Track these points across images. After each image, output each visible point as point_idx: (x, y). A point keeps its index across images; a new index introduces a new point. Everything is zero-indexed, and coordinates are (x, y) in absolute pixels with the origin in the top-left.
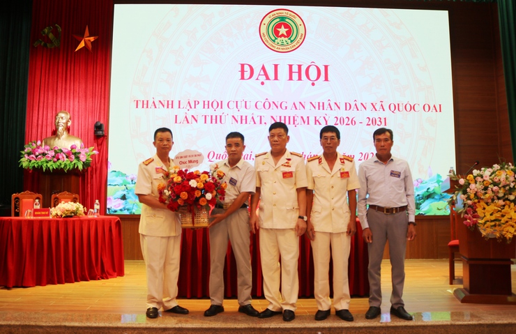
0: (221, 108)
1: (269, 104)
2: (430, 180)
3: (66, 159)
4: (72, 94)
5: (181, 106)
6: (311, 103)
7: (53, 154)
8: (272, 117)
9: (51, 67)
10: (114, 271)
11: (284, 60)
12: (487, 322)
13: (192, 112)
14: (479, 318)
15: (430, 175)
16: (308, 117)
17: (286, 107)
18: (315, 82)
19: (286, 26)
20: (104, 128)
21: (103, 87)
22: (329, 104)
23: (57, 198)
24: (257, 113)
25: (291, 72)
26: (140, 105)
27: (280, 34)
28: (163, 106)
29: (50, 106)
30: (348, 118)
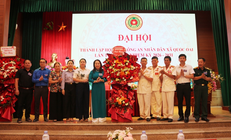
1: (129, 49)
4: (57, 47)
5: (97, 51)
6: (145, 49)
7: (51, 68)
9: (50, 37)
11: (135, 33)
13: (101, 53)
16: (144, 54)
17: (136, 51)
18: (146, 41)
19: (135, 21)
21: (69, 44)
22: (151, 49)
25: (137, 38)
26: (82, 50)
27: (133, 24)
28: (91, 51)
29: (50, 51)
30: (158, 54)
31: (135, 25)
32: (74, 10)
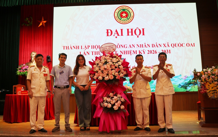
0: (99, 48)
1: (119, 46)
4: (37, 45)
5: (82, 48)
6: (137, 45)
8: (121, 51)
9: (29, 34)
11: (125, 27)
13: (87, 50)
15: (191, 74)
16: (136, 51)
17: (127, 47)
18: (139, 36)
20: (50, 58)
21: (50, 41)
22: (145, 45)
25: (128, 32)
26: (65, 48)
27: (123, 16)
28: (75, 48)
30: (153, 50)
31: (126, 18)
32: (55, 2)
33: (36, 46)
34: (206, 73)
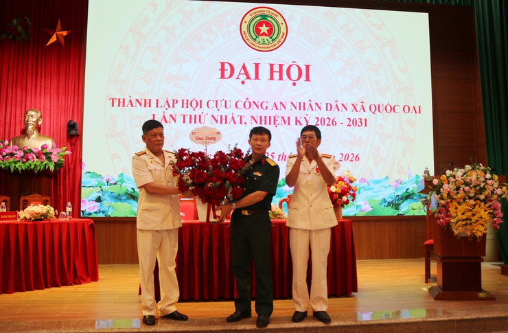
0: (201, 107)
1: (249, 104)
2: (409, 181)
3: (36, 160)
4: (43, 91)
5: (159, 105)
6: (292, 103)
7: (22, 154)
8: (252, 117)
9: (20, 62)
10: (88, 276)
11: (265, 59)
12: (457, 318)
13: (170, 111)
14: (450, 314)
15: (410, 176)
16: (289, 118)
17: (267, 108)
18: (296, 82)
19: (268, 24)
20: (78, 127)
21: (76, 84)
22: (310, 105)
23: (26, 201)
24: (237, 113)
25: (272, 71)
26: (116, 103)
27: (261, 32)
28: (141, 105)
29: (19, 103)
30: (329, 118)
31: (268, 38)
33: (40, 95)
34: (452, 179)
